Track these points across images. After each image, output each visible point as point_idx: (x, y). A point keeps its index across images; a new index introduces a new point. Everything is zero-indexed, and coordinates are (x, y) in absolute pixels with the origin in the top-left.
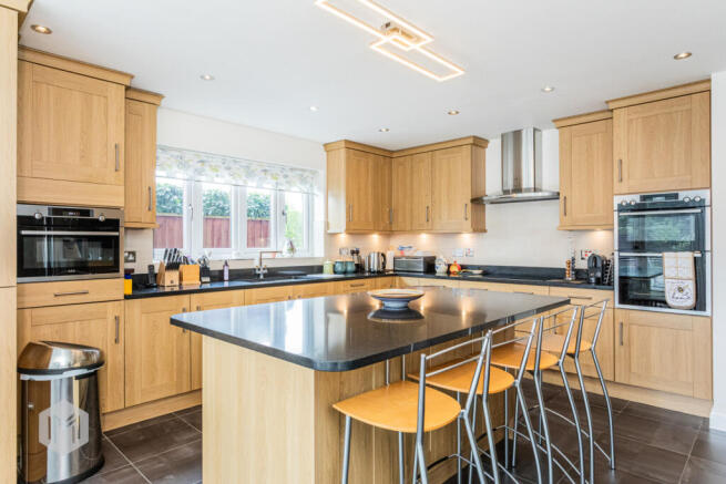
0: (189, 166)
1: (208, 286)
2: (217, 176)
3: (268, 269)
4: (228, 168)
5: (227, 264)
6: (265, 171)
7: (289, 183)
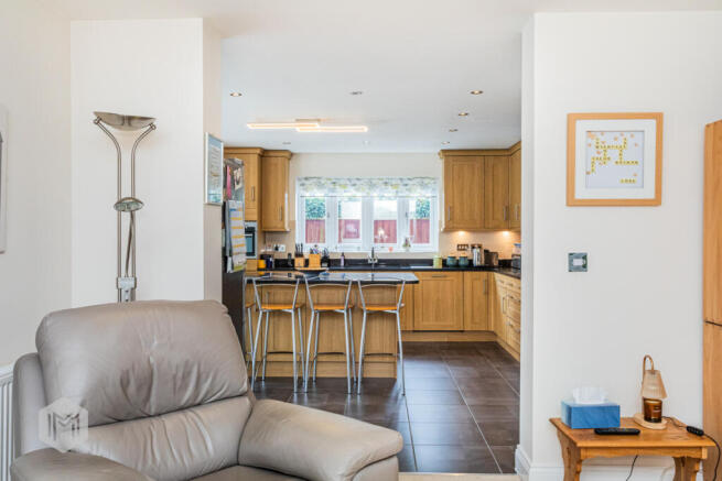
0: (326, 187)
2: (345, 191)
4: (354, 185)
5: (343, 255)
6: (386, 183)
7: (409, 190)
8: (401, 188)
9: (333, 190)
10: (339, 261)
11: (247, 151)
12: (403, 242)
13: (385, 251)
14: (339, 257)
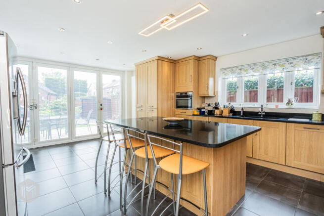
0: (236, 72)
1: (232, 116)
2: (247, 73)
3: (266, 113)
4: (253, 69)
5: (242, 109)
6: (275, 64)
7: (294, 66)
8: (287, 65)
9: (239, 74)
10: (240, 112)
11: (187, 59)
12: (287, 101)
13: (272, 107)
14: (240, 110)
